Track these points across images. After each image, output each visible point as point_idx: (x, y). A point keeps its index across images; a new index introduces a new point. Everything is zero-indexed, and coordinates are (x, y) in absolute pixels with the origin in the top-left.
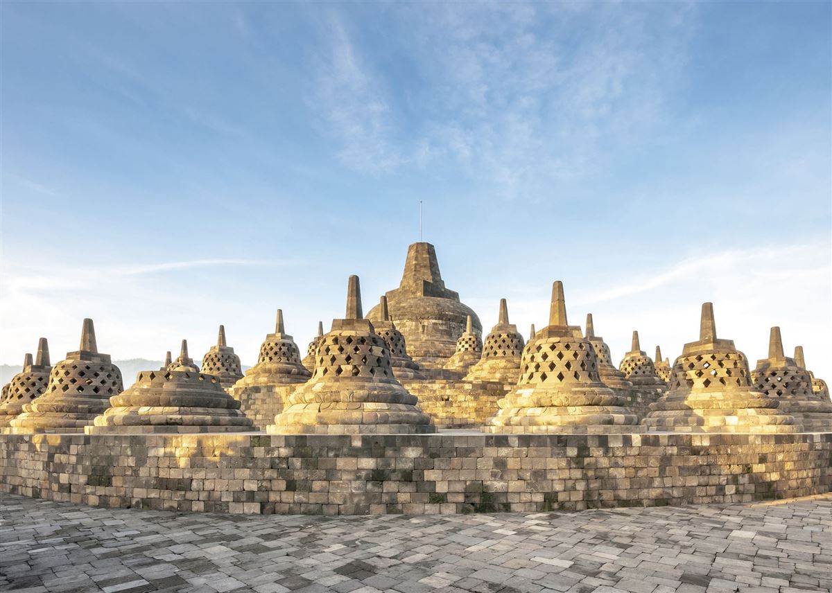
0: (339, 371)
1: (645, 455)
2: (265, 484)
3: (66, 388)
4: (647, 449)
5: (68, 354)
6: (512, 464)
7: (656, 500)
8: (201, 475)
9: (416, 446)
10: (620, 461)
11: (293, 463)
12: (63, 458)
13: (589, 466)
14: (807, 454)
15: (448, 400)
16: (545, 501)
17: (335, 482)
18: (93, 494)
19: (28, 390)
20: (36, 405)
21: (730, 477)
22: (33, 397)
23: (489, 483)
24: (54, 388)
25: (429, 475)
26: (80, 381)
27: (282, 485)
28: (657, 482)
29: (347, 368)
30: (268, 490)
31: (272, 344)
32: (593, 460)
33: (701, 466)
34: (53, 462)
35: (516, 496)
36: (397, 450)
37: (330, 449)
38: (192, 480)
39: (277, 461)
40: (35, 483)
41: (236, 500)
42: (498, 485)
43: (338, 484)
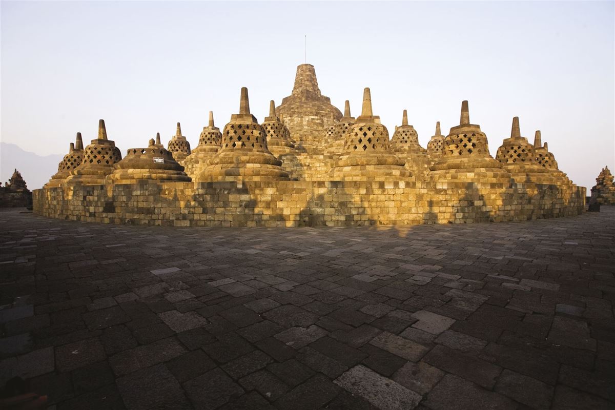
0: (234, 145)
1: (407, 193)
2: (191, 210)
3: (91, 161)
4: (408, 190)
5: (92, 141)
6: (327, 198)
7: (412, 220)
8: (159, 205)
9: (272, 187)
10: (392, 197)
11: (206, 198)
12: (91, 198)
13: (372, 200)
14: (512, 195)
15: (309, 166)
16: (346, 220)
17: (228, 208)
18: (107, 217)
19: (72, 164)
20: (76, 171)
21: (459, 208)
22: (75, 167)
23: (313, 209)
24: (86, 161)
25: (280, 205)
26: (99, 157)
27: (200, 210)
28: (413, 210)
29: (239, 143)
30: (193, 213)
31: (207, 133)
32: (375, 196)
33: (441, 201)
34: (86, 200)
35: (329, 216)
36: (262, 190)
37: (225, 189)
38: (155, 208)
39: (197, 197)
40: (77, 213)
41: (178, 219)
42: (319, 210)
43: (230, 209)
